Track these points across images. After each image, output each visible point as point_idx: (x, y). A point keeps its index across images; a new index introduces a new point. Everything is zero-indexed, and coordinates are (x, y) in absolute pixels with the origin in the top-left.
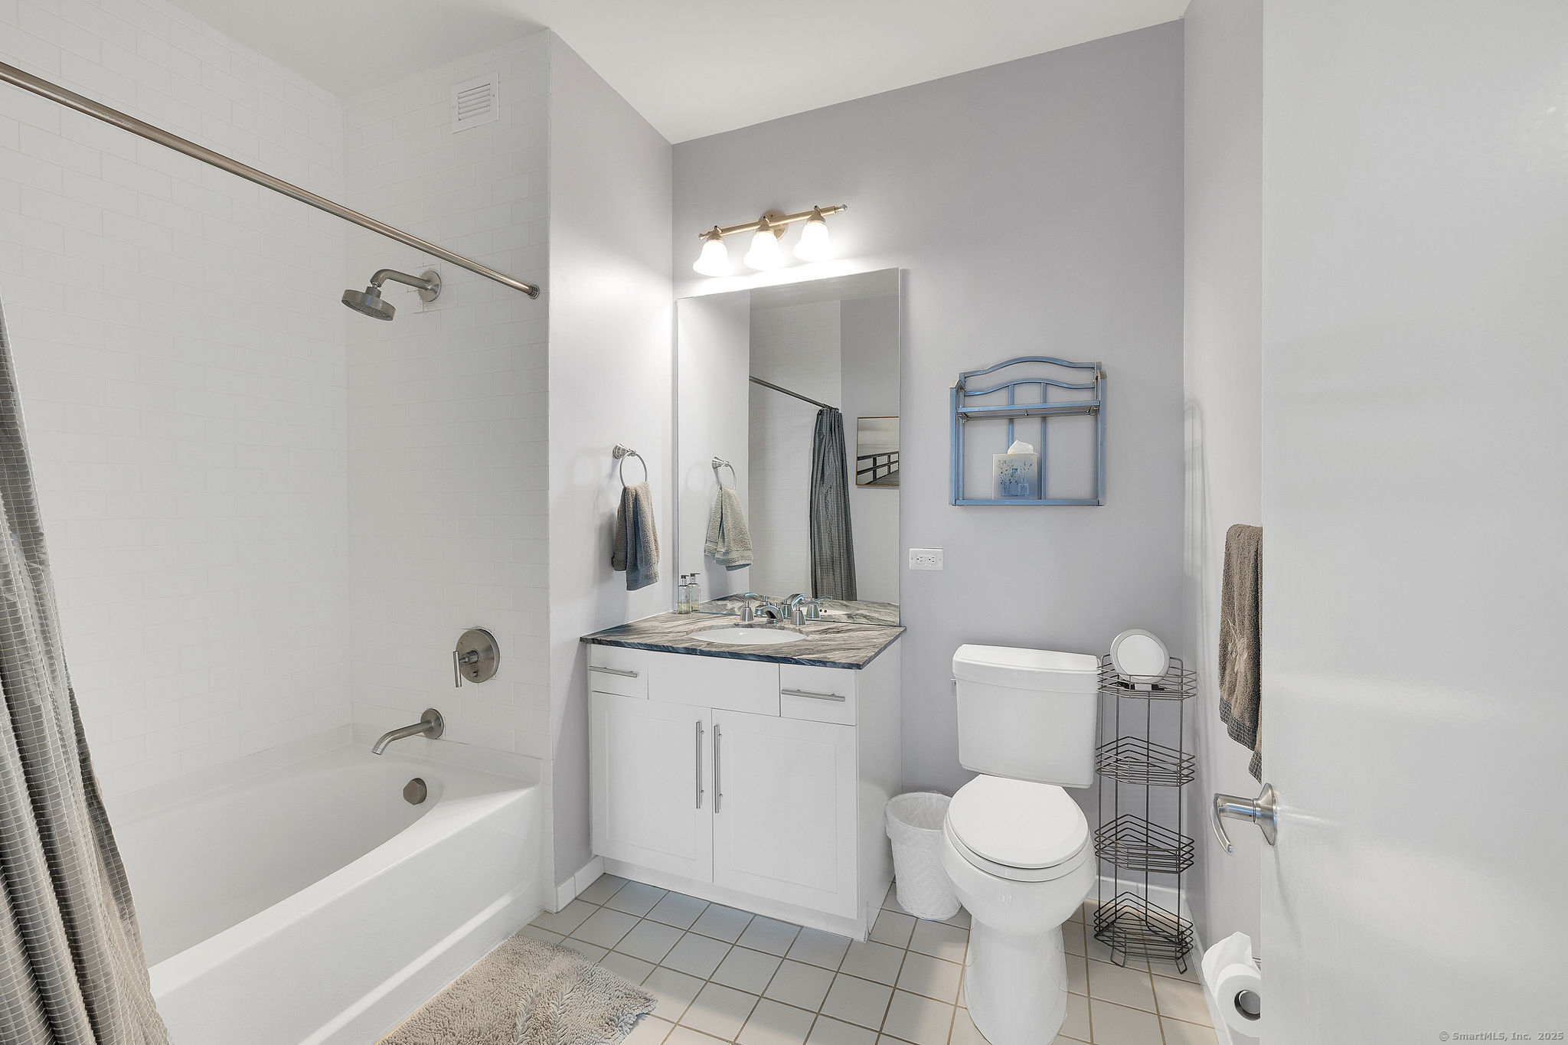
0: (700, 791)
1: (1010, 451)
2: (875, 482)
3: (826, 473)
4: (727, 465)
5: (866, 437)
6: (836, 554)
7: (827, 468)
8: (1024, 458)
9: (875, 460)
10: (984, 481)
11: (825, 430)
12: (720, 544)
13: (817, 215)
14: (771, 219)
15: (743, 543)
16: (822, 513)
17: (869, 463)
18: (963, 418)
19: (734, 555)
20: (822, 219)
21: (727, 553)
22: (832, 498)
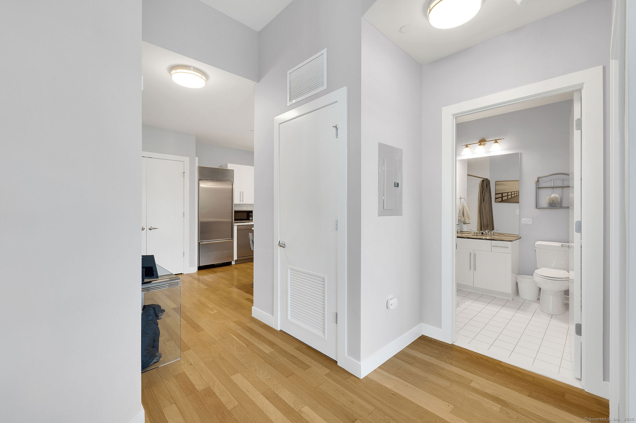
0: (470, 267)
1: (552, 196)
2: (502, 201)
3: (485, 199)
4: (464, 198)
5: (499, 187)
6: (489, 222)
7: (485, 197)
8: (556, 198)
9: (502, 194)
10: (544, 202)
11: (485, 186)
12: (463, 217)
13: (496, 141)
14: (482, 141)
15: (468, 217)
16: (484, 211)
17: (500, 195)
18: (538, 188)
19: (466, 221)
20: (498, 142)
21: (465, 220)
22: (487, 206)
